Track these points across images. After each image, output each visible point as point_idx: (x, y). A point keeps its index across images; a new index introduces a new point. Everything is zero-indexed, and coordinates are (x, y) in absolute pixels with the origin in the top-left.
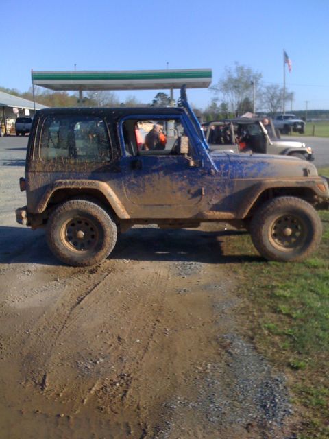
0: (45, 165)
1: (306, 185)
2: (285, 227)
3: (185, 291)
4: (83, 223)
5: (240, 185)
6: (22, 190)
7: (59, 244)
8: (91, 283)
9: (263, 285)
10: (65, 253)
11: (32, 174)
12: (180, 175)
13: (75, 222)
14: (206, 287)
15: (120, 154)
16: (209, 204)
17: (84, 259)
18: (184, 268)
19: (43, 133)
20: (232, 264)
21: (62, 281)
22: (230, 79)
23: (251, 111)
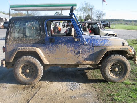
0: (13, 41)
1: (124, 50)
2: (116, 68)
3: (74, 97)
4: (29, 66)
5: (96, 50)
6: (3, 52)
7: (19, 75)
8: (33, 93)
9: (108, 94)
10: (21, 79)
11: (8, 45)
12: (71, 45)
13: (25, 66)
14: (83, 95)
15: (45, 36)
16: (83, 57)
17: (29, 82)
18: (72, 85)
19: (13, 27)
20: (93, 84)
21: (20, 92)
22: (83, 7)
23: (91, 19)
